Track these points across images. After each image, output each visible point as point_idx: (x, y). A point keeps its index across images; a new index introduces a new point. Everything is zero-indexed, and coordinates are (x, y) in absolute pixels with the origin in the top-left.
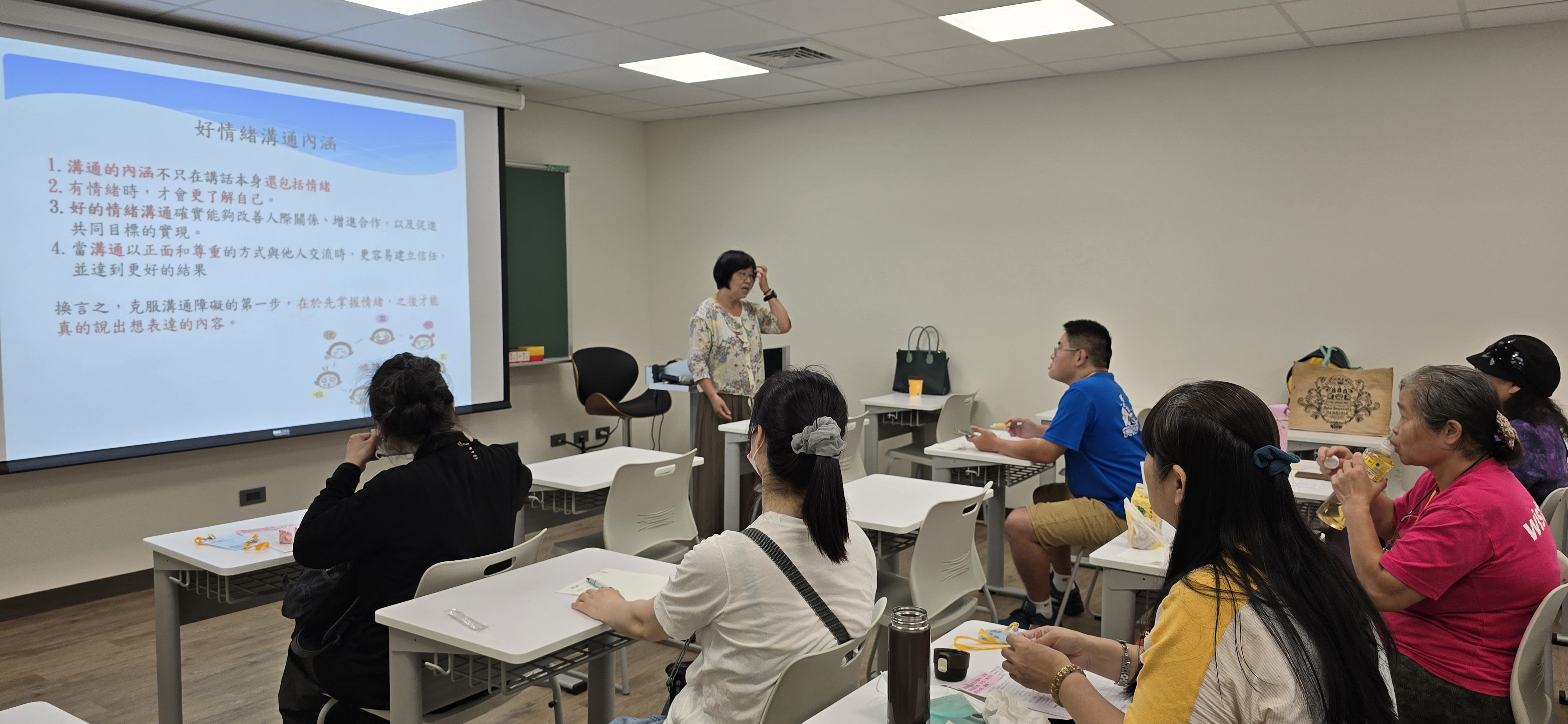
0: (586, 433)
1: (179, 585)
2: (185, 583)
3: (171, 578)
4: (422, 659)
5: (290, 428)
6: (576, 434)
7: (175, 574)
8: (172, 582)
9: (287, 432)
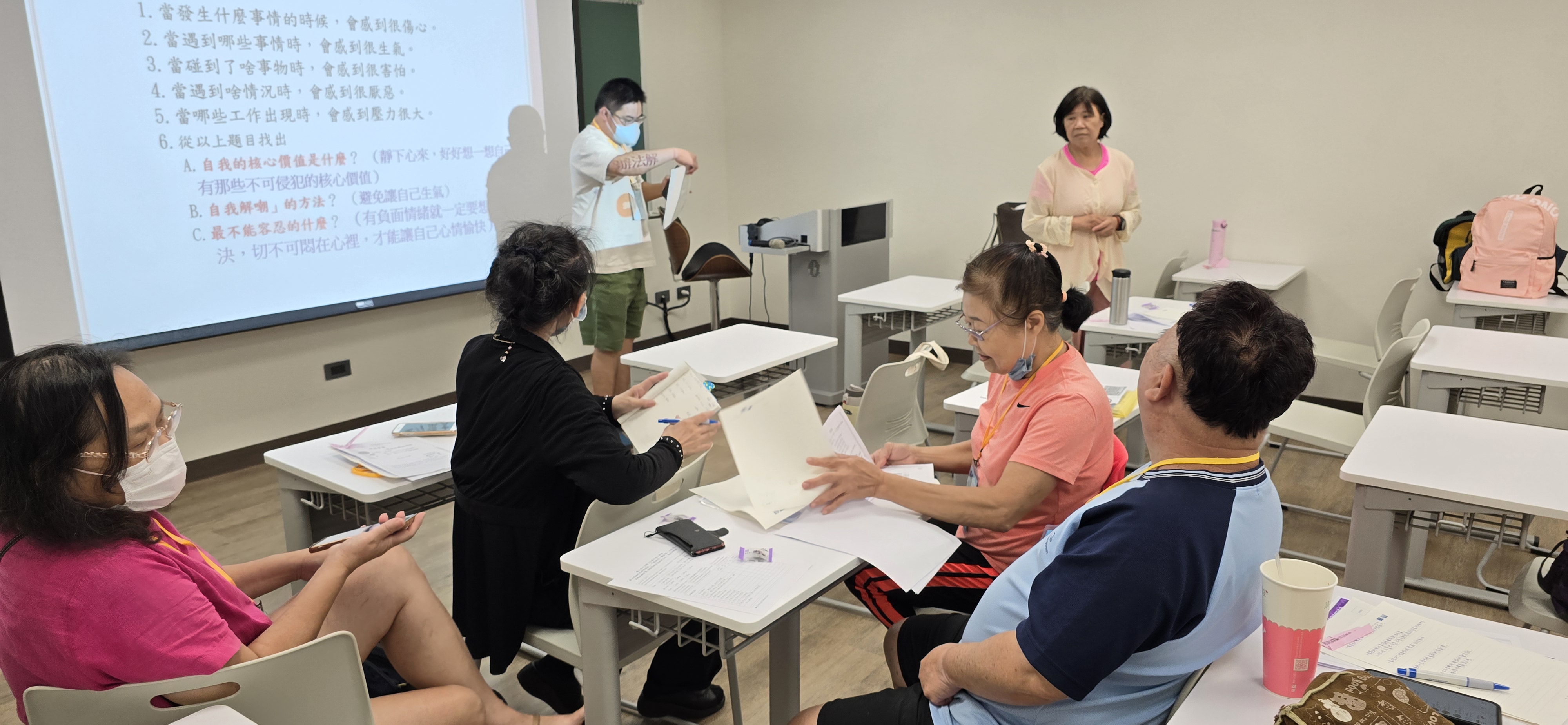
0: (667, 293)
1: (310, 507)
2: (320, 505)
3: (303, 500)
4: (620, 616)
5: (373, 299)
6: (657, 295)
7: (307, 495)
8: (304, 505)
9: (370, 304)
